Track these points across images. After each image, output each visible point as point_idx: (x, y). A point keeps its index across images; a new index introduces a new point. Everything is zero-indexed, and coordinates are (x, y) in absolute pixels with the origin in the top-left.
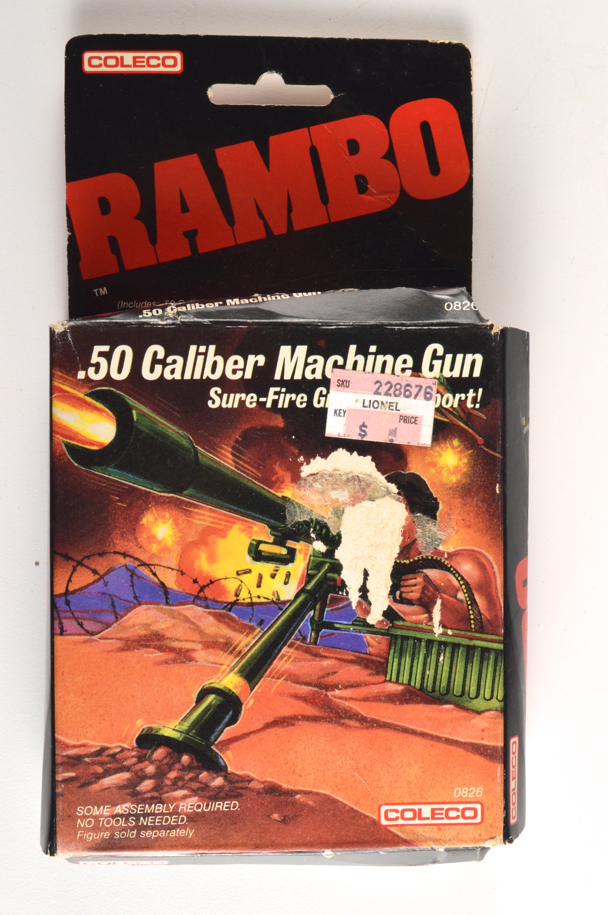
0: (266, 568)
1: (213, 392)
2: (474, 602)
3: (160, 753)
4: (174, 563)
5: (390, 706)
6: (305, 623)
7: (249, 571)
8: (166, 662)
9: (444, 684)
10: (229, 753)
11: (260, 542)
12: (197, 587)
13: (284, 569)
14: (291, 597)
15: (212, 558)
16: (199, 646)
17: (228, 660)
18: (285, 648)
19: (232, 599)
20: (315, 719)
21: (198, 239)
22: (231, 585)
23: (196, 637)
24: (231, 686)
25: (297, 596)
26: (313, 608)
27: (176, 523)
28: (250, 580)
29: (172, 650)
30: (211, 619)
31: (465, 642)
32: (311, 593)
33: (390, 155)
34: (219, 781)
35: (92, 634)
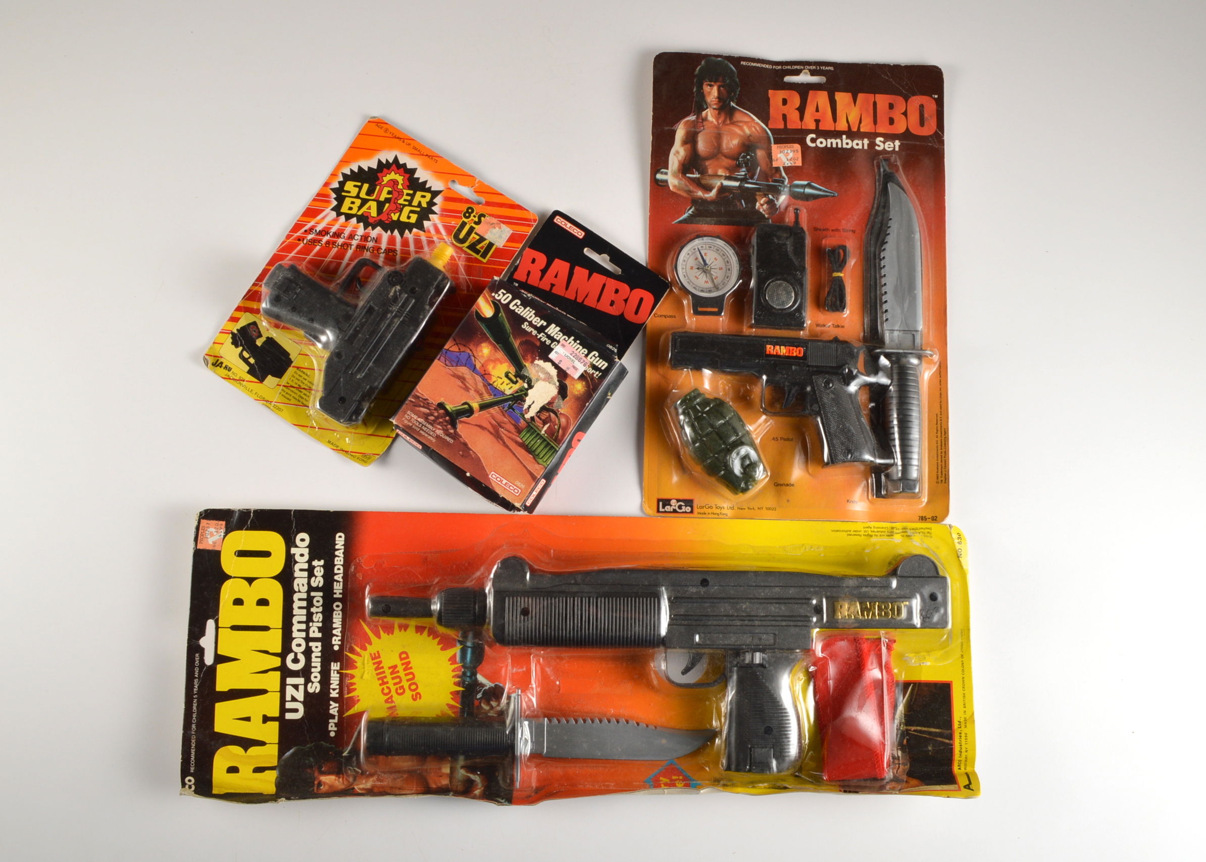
0: (507, 381)
1: (526, 323)
2: (558, 431)
3: (442, 411)
4: (482, 362)
5: (515, 444)
6: (507, 404)
7: (501, 378)
8: (461, 387)
9: (534, 449)
10: (461, 425)
11: (510, 372)
12: (484, 373)
13: (511, 385)
14: (508, 394)
15: (494, 368)
16: (473, 389)
17: (478, 399)
18: (496, 407)
19: (491, 383)
20: (491, 433)
21: (554, 288)
22: (494, 379)
23: (474, 386)
24: (474, 407)
25: (510, 395)
26: (512, 401)
27: (491, 351)
28: (500, 381)
29: (465, 385)
30: (482, 384)
31: (549, 441)
32: (515, 397)
33: (626, 301)
34: (452, 431)
35: (447, 365)
